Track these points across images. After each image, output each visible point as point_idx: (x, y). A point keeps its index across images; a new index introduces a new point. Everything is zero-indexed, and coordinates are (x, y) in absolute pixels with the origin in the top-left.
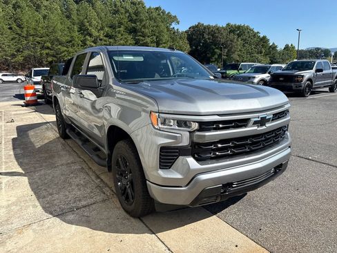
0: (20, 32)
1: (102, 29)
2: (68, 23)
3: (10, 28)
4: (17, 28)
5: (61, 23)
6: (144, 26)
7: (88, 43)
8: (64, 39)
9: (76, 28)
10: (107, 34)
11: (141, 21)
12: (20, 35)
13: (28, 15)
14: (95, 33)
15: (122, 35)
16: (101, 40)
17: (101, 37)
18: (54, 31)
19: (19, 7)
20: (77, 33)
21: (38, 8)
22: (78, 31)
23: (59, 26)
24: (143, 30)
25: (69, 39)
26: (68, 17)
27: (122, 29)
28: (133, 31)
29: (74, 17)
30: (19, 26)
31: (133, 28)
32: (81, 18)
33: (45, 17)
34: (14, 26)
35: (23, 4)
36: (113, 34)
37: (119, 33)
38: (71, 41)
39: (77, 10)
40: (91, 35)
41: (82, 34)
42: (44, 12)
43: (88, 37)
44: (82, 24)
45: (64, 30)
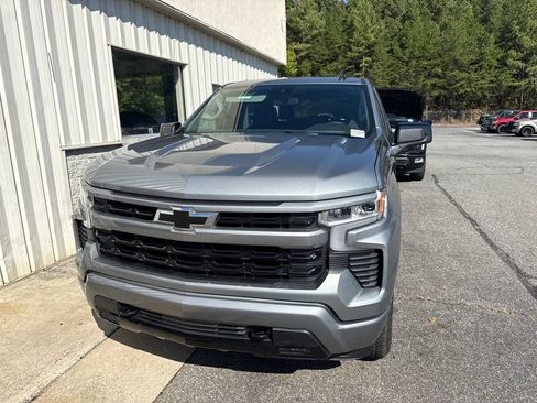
0: (400, 55)
2: (480, 30)
3: (391, 51)
4: (399, 50)
5: (468, 34)
7: (510, 61)
8: (465, 60)
9: (492, 38)
12: (400, 59)
13: (419, 28)
14: (529, 42)
18: (452, 49)
19: (409, 17)
20: (492, 46)
21: (438, 13)
22: (496, 43)
23: (464, 39)
25: (473, 57)
26: (485, 21)
29: (495, 20)
30: (402, 46)
32: (508, 18)
33: (444, 27)
34: (396, 48)
35: (416, 12)
38: (476, 62)
40: (519, 48)
41: (501, 47)
42: (444, 19)
43: (513, 52)
44: (507, 29)
45: (470, 45)
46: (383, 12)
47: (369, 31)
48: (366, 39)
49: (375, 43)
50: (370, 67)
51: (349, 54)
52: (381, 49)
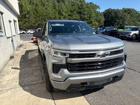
0: (37, 15)
1: (67, 13)
2: (54, 10)
3: (34, 14)
4: (36, 13)
5: (52, 11)
6: (84, 11)
7: (61, 18)
8: (52, 17)
9: (57, 13)
10: (69, 14)
11: (83, 8)
12: (37, 16)
13: (40, 8)
14: (64, 14)
15: (75, 15)
16: (67, 17)
17: (67, 16)
18: (49, 14)
19: (37, 5)
20: (57, 15)
21: (44, 5)
22: (58, 14)
23: (51, 12)
24: (84, 12)
25: (54, 17)
26: (55, 8)
27: (75, 12)
28: (80, 13)
29: (57, 8)
30: (37, 12)
31: (80, 11)
32: (59, 8)
33: (46, 9)
34: (35, 13)
35: (39, 4)
36: (72, 14)
37: (74, 14)
38: (55, 18)
39: (58, 5)
40: (63, 15)
41: (59, 15)
42: (46, 7)
43: (61, 16)
44: (59, 11)
45: (53, 13)
46: (30, 3)
47: (27, 7)
48: (27, 9)
49: (29, 11)
50: (29, 17)
51: (22, 13)
52: (32, 13)
